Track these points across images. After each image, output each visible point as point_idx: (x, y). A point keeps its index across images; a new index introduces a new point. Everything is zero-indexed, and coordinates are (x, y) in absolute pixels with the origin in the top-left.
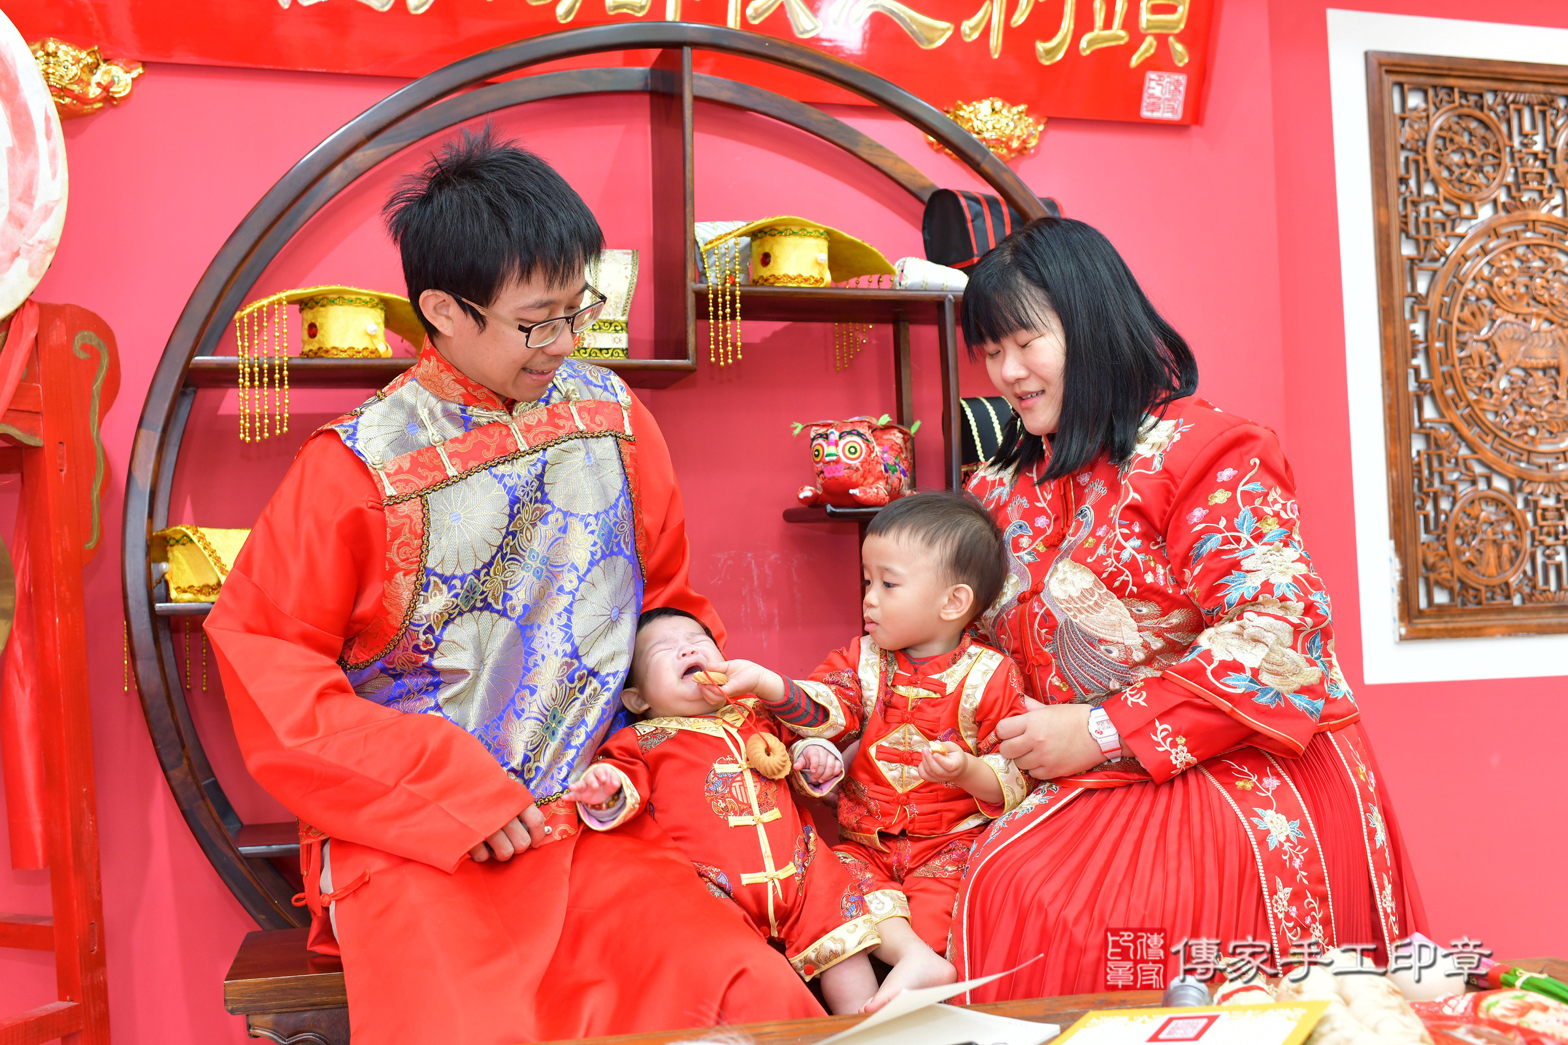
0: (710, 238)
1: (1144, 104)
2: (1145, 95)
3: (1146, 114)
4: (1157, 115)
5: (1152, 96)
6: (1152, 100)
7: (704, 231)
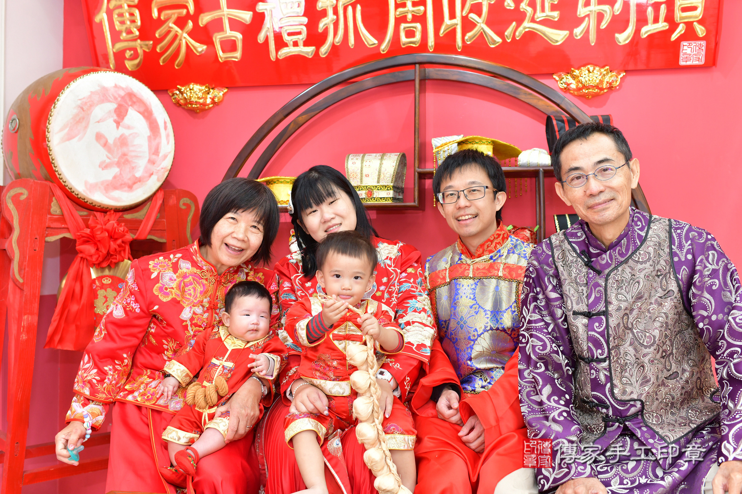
0: (439, 145)
1: (681, 58)
2: (681, 54)
3: (682, 63)
4: (689, 63)
5: (685, 53)
6: (685, 56)
7: (436, 142)
